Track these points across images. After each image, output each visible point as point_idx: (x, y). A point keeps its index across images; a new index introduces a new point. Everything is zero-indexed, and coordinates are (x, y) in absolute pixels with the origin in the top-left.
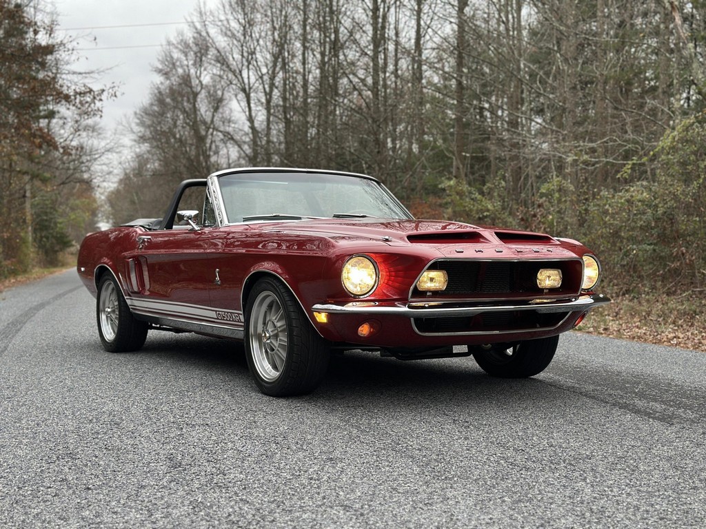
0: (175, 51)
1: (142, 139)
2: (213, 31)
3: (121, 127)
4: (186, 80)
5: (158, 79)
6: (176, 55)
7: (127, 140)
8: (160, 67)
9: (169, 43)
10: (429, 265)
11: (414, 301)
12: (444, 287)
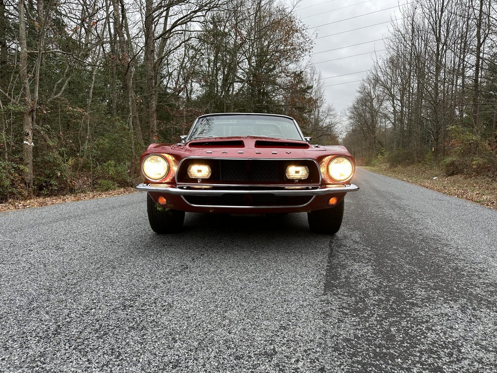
0: (366, 83)
1: (351, 118)
2: (380, 74)
4: (369, 94)
5: (358, 95)
6: (366, 85)
7: (345, 118)
9: (363, 80)
10: (182, 161)
11: (181, 184)
12: (209, 176)
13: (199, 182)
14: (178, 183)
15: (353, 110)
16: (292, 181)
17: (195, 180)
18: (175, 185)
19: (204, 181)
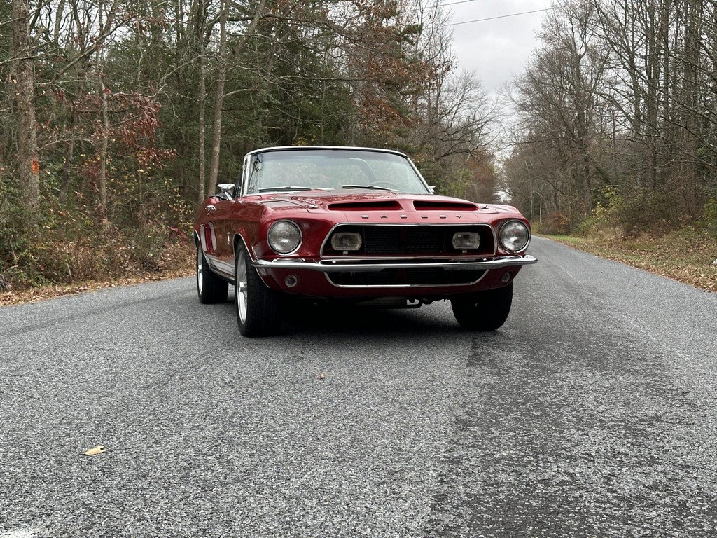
0: (560, 14)
3: (501, 96)
5: (541, 44)
8: (543, 32)
9: (554, 6)
10: (333, 229)
11: (327, 258)
12: (358, 247)
13: (345, 255)
14: (322, 257)
16: (459, 252)
17: (340, 253)
18: (317, 258)
19: (351, 253)
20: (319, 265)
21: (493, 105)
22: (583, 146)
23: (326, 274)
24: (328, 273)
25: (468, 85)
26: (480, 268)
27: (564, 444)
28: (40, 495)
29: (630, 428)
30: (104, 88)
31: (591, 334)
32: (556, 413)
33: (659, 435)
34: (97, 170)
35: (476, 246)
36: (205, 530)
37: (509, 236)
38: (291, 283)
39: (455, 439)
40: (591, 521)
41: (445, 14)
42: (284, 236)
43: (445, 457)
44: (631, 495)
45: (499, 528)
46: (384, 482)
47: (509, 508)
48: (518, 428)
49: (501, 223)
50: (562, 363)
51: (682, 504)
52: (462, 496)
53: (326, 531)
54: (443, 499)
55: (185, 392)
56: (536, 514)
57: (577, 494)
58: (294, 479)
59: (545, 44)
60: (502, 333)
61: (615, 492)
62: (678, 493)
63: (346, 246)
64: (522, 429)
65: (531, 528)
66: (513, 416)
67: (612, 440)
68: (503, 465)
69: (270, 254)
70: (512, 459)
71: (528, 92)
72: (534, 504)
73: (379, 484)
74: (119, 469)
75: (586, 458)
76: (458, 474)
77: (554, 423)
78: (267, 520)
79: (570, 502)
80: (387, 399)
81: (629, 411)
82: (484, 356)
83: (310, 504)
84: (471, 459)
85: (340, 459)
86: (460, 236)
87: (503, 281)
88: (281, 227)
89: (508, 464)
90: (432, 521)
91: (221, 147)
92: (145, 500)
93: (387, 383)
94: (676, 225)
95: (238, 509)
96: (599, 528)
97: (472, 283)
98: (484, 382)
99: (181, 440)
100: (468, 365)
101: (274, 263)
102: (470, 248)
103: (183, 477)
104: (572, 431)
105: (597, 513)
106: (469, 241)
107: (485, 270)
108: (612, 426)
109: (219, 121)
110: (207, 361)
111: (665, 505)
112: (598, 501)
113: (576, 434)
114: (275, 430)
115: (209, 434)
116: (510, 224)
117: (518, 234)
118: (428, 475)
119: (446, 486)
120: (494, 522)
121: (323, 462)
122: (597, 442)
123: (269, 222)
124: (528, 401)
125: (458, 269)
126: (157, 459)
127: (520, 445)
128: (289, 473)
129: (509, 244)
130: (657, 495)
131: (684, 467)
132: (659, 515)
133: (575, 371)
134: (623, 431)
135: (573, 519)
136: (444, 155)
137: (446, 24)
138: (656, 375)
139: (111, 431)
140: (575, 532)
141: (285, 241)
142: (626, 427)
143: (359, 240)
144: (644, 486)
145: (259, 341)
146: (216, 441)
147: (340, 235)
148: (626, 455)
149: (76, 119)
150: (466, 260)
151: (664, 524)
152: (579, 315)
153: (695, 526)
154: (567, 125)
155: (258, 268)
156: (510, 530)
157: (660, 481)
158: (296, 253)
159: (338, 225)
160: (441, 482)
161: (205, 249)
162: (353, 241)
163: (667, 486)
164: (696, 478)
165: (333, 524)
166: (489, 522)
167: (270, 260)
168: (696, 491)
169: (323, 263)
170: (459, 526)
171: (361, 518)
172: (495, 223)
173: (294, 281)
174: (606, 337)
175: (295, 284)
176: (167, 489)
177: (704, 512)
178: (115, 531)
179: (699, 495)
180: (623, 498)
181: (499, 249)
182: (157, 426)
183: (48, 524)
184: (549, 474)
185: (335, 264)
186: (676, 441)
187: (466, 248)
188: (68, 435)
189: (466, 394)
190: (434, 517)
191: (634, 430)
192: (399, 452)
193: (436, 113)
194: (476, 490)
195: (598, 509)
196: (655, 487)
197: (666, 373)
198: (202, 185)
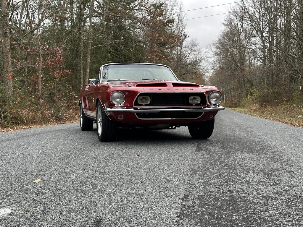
0: (232, 15)
1: (217, 54)
3: (207, 50)
4: (236, 27)
8: (225, 23)
9: (229, 12)
10: (138, 94)
11: (136, 107)
12: (149, 102)
13: (143, 106)
14: (134, 106)
15: (220, 46)
16: (192, 105)
17: (141, 105)
18: (132, 107)
19: (146, 105)
20: (132, 110)
21: (204, 53)
22: (242, 70)
23: (135, 114)
24: (136, 113)
25: (193, 45)
26: (201, 111)
27: (238, 178)
28: (15, 196)
29: (266, 173)
30: (40, 44)
31: (248, 141)
32: (234, 167)
33: (278, 175)
34: (37, 79)
35: (199, 102)
36: (86, 208)
37: (213, 98)
38: (120, 118)
39: (192, 176)
40: (251, 204)
41: (183, 15)
42: (118, 98)
43: (187, 182)
44: (267, 196)
45: (212, 207)
46: (162, 191)
47: (216, 200)
48: (218, 173)
49: (209, 92)
50: (236, 150)
51: (289, 199)
52: (195, 196)
53: (138, 208)
54: (187, 197)
55: (76, 161)
56: (227, 202)
57: (244, 195)
58: (124, 190)
59: (225, 28)
60: (210, 140)
61: (260, 195)
62: (287, 195)
63: (144, 102)
64: (220, 173)
65: (225, 207)
66: (216, 168)
67: (258, 177)
68: (212, 185)
69: (111, 106)
70: (216, 183)
71: (218, 48)
72: (226, 199)
73: (160, 192)
74: (48, 187)
75: (247, 183)
76: (193, 188)
77: (233, 171)
78: (112, 204)
79: (241, 198)
80: (162, 163)
81: (265, 167)
82: (203, 148)
83: (131, 199)
84: (199, 183)
85: (142, 183)
86: (192, 98)
87: (210, 117)
88: (116, 94)
89: (215, 185)
90: (183, 204)
91: (90, 70)
92: (60, 198)
93: (162, 157)
94: (281, 102)
95: (100, 201)
96: (254, 207)
97: (197, 118)
98: (203, 157)
99: (74, 177)
100: (196, 151)
101: (113, 109)
102: (196, 103)
103: (76, 190)
104: (241, 174)
105: (253, 202)
106: (196, 100)
107: (203, 112)
108: (258, 172)
109: (89, 59)
110: (85, 150)
111: (282, 199)
112: (253, 198)
113: (243, 175)
114: (115, 174)
115: (86, 175)
116: (213, 93)
117: (217, 97)
118: (181, 189)
119: (188, 192)
120: (209, 205)
121: (136, 184)
122: (252, 177)
123: (111, 92)
124: (222, 164)
125: (191, 112)
126: (65, 184)
127: (219, 178)
128: (121, 188)
129: (213, 102)
130: (279, 196)
131: (289, 186)
132: (280, 203)
133: (241, 153)
134: (263, 174)
135: (243, 204)
136: (184, 74)
137: (184, 19)
138: (276, 155)
139: (45, 174)
140: (244, 208)
141: (118, 100)
142: (264, 172)
143: (150, 99)
144: (273, 193)
145: (107, 143)
146: (90, 177)
147: (141, 98)
148: (264, 182)
149: (28, 58)
150: (195, 108)
151: (282, 205)
152: (242, 134)
153: (295, 206)
154: (235, 62)
155: (106, 111)
156: (216, 207)
157: (279, 191)
158: (123, 105)
159: (140, 93)
160: (186, 191)
161: (83, 107)
162: (147, 100)
163: (282, 193)
164: (295, 190)
165: (141, 205)
166: (207, 205)
167: (112, 108)
168: (295, 194)
169: (134, 109)
170: (194, 206)
171: (152, 203)
172: (207, 92)
173: (122, 117)
174: (254, 142)
175: (122, 118)
176: (69, 194)
177: (299, 202)
178: (47, 208)
179: (296, 196)
180: (264, 197)
181: (208, 104)
182: (64, 172)
183: (18, 206)
184: (232, 188)
185: (139, 109)
186: (286, 177)
187: (195, 103)
188: (26, 176)
189: (196, 161)
190: (184, 203)
191: (267, 174)
192: (168, 181)
193: (180, 57)
194: (201, 194)
195: (254, 201)
196: (277, 193)
197: (280, 154)
198: (82, 85)
